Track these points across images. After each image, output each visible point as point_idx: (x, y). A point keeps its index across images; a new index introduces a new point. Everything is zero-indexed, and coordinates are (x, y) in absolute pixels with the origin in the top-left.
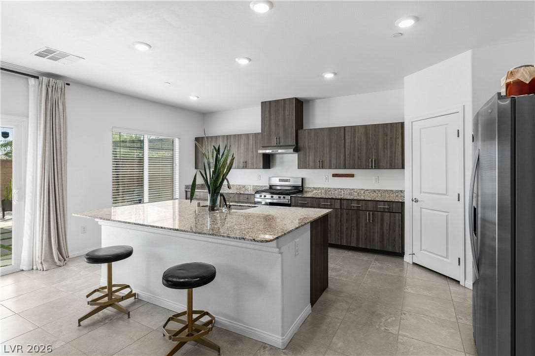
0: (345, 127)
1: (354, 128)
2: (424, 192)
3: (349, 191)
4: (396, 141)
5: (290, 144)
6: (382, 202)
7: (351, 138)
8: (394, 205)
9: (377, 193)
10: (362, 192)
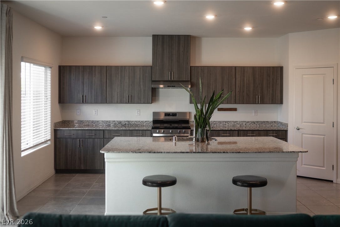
0: (236, 67)
1: (243, 69)
2: (304, 122)
3: (233, 124)
4: (276, 82)
5: (184, 80)
6: (272, 131)
7: (241, 77)
8: (280, 133)
9: (256, 125)
10: (244, 124)
